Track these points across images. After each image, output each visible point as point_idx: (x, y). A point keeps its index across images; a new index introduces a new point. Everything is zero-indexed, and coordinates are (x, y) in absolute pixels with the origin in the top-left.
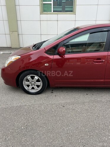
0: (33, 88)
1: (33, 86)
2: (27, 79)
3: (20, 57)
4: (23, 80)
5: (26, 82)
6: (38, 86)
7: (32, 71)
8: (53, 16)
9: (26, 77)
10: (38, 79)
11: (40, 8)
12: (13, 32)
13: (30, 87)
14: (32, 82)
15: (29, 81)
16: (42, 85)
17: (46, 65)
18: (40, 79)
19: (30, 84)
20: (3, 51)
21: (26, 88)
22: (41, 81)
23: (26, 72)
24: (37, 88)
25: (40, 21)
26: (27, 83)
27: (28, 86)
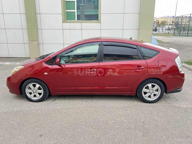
0: (35, 96)
1: (35, 94)
2: (29, 87)
3: (23, 67)
4: (26, 87)
5: (28, 90)
6: (40, 94)
7: (34, 80)
8: (77, 25)
9: (28, 85)
10: (40, 87)
11: (62, 16)
12: (32, 41)
13: (33, 95)
14: (34, 90)
15: (31, 89)
16: (43, 93)
17: (45, 74)
18: (41, 87)
19: (32, 92)
20: (20, 61)
21: (29, 95)
22: (42, 88)
23: (28, 81)
24: (39, 96)
25: (63, 29)
26: (30, 91)
27: (31, 93)
